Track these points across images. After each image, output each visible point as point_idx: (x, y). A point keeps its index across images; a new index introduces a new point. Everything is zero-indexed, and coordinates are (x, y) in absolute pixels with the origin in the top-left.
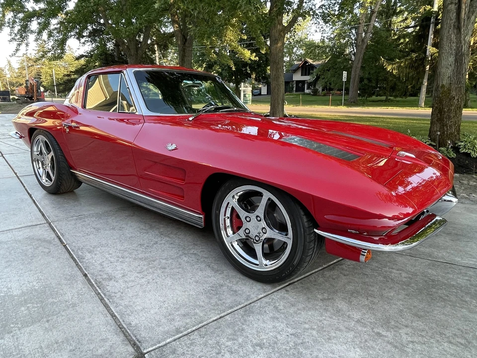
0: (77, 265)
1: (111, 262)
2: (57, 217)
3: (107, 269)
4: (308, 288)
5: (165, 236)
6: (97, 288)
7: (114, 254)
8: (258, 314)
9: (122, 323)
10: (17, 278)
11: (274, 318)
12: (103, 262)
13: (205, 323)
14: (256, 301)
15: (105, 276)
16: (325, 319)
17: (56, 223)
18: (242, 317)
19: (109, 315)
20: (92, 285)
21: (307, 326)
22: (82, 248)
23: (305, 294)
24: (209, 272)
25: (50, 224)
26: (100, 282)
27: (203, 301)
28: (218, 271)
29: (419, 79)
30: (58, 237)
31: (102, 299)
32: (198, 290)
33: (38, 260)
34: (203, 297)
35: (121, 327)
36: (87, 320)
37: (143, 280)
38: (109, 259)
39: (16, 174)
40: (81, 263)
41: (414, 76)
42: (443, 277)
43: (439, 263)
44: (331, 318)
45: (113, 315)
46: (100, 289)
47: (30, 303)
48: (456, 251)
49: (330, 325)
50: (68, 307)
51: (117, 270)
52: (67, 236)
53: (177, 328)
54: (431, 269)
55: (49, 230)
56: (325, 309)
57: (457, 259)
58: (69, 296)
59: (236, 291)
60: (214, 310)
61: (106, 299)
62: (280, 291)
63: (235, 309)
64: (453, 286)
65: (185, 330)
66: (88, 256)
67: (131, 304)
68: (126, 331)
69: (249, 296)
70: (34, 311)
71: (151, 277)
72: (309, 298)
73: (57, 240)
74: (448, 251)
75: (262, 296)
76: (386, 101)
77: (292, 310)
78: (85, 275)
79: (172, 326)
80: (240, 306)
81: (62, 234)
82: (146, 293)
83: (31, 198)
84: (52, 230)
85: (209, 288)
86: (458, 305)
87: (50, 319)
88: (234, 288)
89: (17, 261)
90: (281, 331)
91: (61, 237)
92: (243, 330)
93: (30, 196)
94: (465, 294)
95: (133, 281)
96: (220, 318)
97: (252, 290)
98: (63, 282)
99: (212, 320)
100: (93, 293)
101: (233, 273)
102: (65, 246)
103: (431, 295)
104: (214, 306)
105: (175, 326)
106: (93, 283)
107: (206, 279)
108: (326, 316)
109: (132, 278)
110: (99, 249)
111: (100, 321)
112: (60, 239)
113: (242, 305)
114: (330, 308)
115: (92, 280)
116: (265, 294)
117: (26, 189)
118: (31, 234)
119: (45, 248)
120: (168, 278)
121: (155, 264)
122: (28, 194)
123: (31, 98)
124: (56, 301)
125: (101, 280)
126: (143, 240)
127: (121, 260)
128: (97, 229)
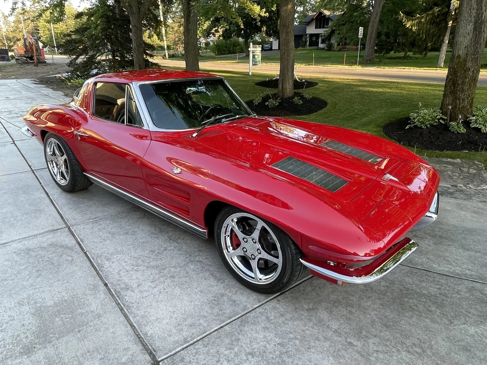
0: (98, 273)
1: (127, 271)
2: (75, 219)
3: (124, 278)
4: (296, 298)
5: (174, 241)
6: (117, 298)
7: (129, 262)
8: (252, 324)
9: (140, 333)
10: (48, 288)
11: (265, 328)
12: (120, 270)
13: (208, 333)
14: (252, 310)
15: (123, 286)
16: (307, 329)
17: (75, 227)
18: (239, 327)
19: (129, 326)
20: (112, 295)
21: (292, 336)
22: (101, 256)
23: (294, 304)
24: (212, 282)
25: (69, 228)
26: (119, 292)
27: (207, 312)
28: (220, 279)
29: (440, 36)
30: (78, 243)
31: (122, 310)
32: (202, 300)
33: (64, 269)
34: (206, 308)
35: (139, 337)
36: (111, 331)
37: (156, 290)
38: (125, 267)
39: (30, 166)
40: (101, 271)
41: (435, 33)
42: (417, 285)
43: (417, 271)
44: (313, 328)
45: (132, 325)
46: (119, 299)
47: (63, 314)
48: (435, 256)
49: (311, 335)
50: (95, 318)
51: (133, 280)
52: (86, 242)
53: (184, 338)
54: (408, 276)
55: (69, 236)
56: (309, 319)
57: (435, 266)
58: (93, 307)
59: (234, 301)
60: (215, 320)
61: (125, 310)
62: (272, 301)
63: (233, 319)
64: (424, 294)
65: (192, 340)
66: (107, 264)
67: (146, 314)
68: (144, 340)
69: (245, 306)
70: (67, 322)
71: (162, 286)
72: (296, 308)
73: (77, 246)
74: (429, 257)
75: (257, 306)
76: (404, 58)
77: (281, 320)
78: (106, 285)
79: (181, 336)
80: (237, 317)
81: (82, 240)
82: (159, 303)
83: (49, 196)
84: (72, 236)
85: (212, 298)
86: (424, 315)
87: (80, 329)
88: (234, 298)
89: (46, 270)
90: (270, 341)
91: (81, 243)
92: (239, 340)
93: (47, 194)
94: (432, 304)
95: (147, 291)
96: (221, 328)
97: (248, 300)
98: (88, 292)
99: (213, 330)
100: (114, 304)
101: (233, 282)
102: (85, 253)
103: (402, 304)
104: (216, 316)
105: (183, 336)
106: (114, 293)
107: (210, 289)
108: (309, 326)
109: (146, 288)
110: (115, 256)
111: (122, 330)
112: (80, 245)
113: (240, 315)
114: (313, 318)
115: (112, 290)
116: (259, 304)
117: (42, 186)
118: (54, 240)
119: (68, 256)
120: (177, 288)
121: (165, 272)
122: (46, 192)
123: (31, 58)
124: (84, 311)
125: (120, 290)
126: (154, 246)
127: (136, 268)
128: (113, 234)
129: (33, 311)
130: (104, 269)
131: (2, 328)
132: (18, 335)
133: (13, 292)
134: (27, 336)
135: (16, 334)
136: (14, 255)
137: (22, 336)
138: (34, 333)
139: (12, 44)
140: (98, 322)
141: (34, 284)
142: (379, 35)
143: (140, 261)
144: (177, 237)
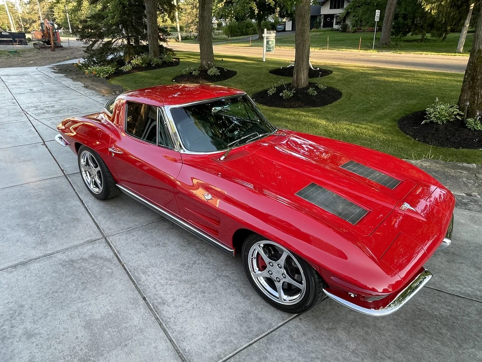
0: (136, 287)
1: (162, 285)
2: (110, 229)
3: (160, 293)
4: (317, 317)
5: (202, 254)
6: (156, 313)
7: (163, 276)
8: (277, 342)
9: (179, 348)
10: (93, 302)
11: (290, 347)
12: (156, 284)
13: (238, 350)
14: (277, 329)
15: (160, 300)
17: (111, 238)
18: (266, 345)
19: (168, 341)
20: (151, 309)
22: (137, 268)
23: (315, 323)
24: (239, 298)
25: (106, 239)
26: (157, 307)
27: (236, 329)
28: (246, 296)
30: (116, 254)
31: (161, 324)
32: (232, 317)
33: (105, 282)
34: (236, 325)
35: (178, 352)
36: (154, 345)
37: (189, 305)
38: (160, 281)
39: (63, 171)
40: (139, 285)
45: (171, 341)
46: (158, 313)
47: (110, 327)
50: (138, 332)
51: (168, 294)
52: (122, 254)
55: (107, 247)
56: (328, 339)
58: (136, 321)
59: (260, 319)
60: (244, 337)
61: (164, 325)
63: (260, 337)
66: (143, 277)
67: (183, 330)
68: (183, 356)
69: (271, 324)
70: (114, 335)
71: (194, 301)
72: (317, 328)
73: (115, 258)
75: (281, 324)
76: (421, 41)
77: (303, 339)
78: (144, 299)
80: (264, 334)
81: (118, 252)
82: (193, 319)
83: (83, 204)
84: (109, 248)
85: (240, 315)
87: (127, 343)
88: (259, 315)
89: (90, 283)
91: (118, 255)
92: (266, 358)
95: (181, 306)
96: (250, 345)
97: (273, 318)
98: (129, 306)
99: (243, 347)
100: (154, 318)
102: (123, 266)
104: (244, 334)
105: (217, 353)
106: (152, 307)
107: (238, 305)
109: (180, 303)
110: (150, 269)
111: (163, 345)
112: (117, 257)
113: (266, 333)
114: (333, 338)
115: (150, 304)
116: (283, 322)
117: (76, 193)
118: (94, 251)
119: (108, 268)
120: (208, 304)
121: (196, 287)
122: (80, 199)
123: (48, 42)
124: (128, 326)
125: (157, 304)
126: (184, 259)
127: (169, 282)
128: (146, 246)
129: (83, 324)
130: (141, 282)
132: (74, 348)
133: (64, 304)
134: (82, 349)
135: (72, 346)
136: (60, 267)
137: (78, 348)
138: (87, 346)
139: (28, 25)
140: (141, 337)
141: (81, 297)
143: (172, 275)
144: (204, 250)
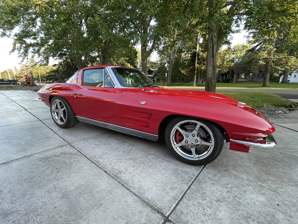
0: (97, 166)
1: (115, 163)
2: (72, 140)
3: (115, 167)
4: (214, 166)
6: (117, 179)
7: (114, 158)
9: (143, 199)
10: (67, 179)
12: (111, 163)
14: (198, 175)
15: (117, 171)
17: (73, 144)
18: (199, 185)
20: (113, 178)
22: (95, 156)
23: (216, 169)
24: (166, 163)
25: (70, 144)
26: (116, 175)
28: (169, 161)
31: (123, 185)
33: (74, 166)
35: (144, 202)
37: (138, 171)
38: (113, 161)
39: (38, 119)
40: (99, 165)
46: (118, 179)
47: (84, 194)
50: (108, 194)
51: (121, 167)
52: (83, 150)
55: (72, 148)
58: (104, 186)
60: (183, 184)
61: (125, 185)
62: (204, 169)
63: (192, 181)
66: (101, 160)
67: (140, 186)
68: (148, 203)
70: (89, 199)
71: (140, 169)
72: (219, 171)
73: (79, 153)
76: (181, 84)
78: (105, 172)
81: (80, 150)
83: (53, 131)
84: (74, 148)
89: (62, 168)
91: (80, 151)
93: (52, 130)
95: (133, 172)
96: (189, 188)
98: (96, 177)
100: (116, 182)
102: (85, 156)
104: (182, 181)
106: (113, 176)
109: (131, 171)
110: (104, 156)
112: (80, 152)
113: (194, 179)
115: (111, 174)
117: (48, 126)
118: (63, 151)
119: (75, 158)
120: (149, 169)
121: (137, 161)
122: (50, 129)
123: (29, 83)
124: (98, 190)
125: (116, 174)
126: (124, 149)
127: (119, 161)
128: (98, 145)
129: (60, 195)
130: (100, 163)
131: (38, 213)
132: (53, 216)
133: (41, 184)
134: (61, 216)
135: (51, 216)
136: (38, 162)
137: (57, 216)
138: (66, 212)
139: (18, 79)
140: (112, 196)
141: (56, 177)
142: (172, 76)
143: (119, 157)
144: (133, 144)
